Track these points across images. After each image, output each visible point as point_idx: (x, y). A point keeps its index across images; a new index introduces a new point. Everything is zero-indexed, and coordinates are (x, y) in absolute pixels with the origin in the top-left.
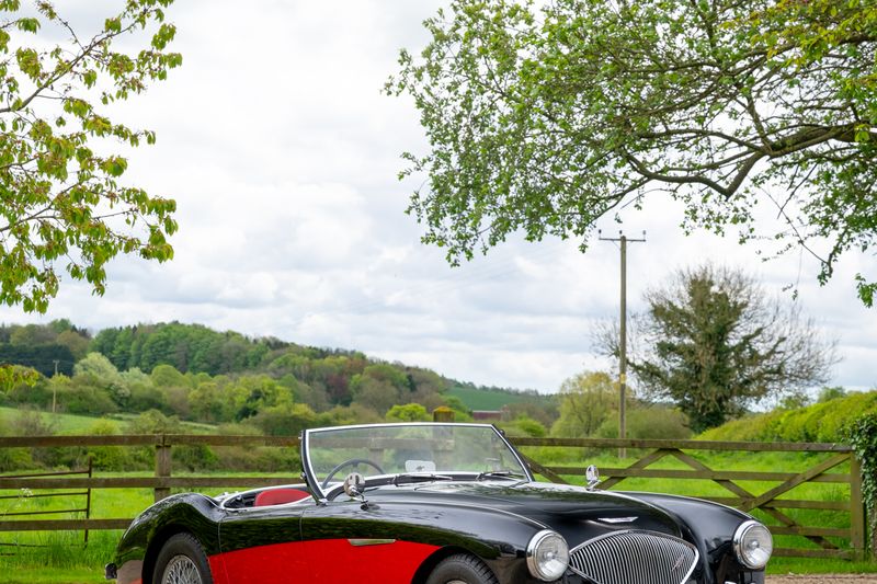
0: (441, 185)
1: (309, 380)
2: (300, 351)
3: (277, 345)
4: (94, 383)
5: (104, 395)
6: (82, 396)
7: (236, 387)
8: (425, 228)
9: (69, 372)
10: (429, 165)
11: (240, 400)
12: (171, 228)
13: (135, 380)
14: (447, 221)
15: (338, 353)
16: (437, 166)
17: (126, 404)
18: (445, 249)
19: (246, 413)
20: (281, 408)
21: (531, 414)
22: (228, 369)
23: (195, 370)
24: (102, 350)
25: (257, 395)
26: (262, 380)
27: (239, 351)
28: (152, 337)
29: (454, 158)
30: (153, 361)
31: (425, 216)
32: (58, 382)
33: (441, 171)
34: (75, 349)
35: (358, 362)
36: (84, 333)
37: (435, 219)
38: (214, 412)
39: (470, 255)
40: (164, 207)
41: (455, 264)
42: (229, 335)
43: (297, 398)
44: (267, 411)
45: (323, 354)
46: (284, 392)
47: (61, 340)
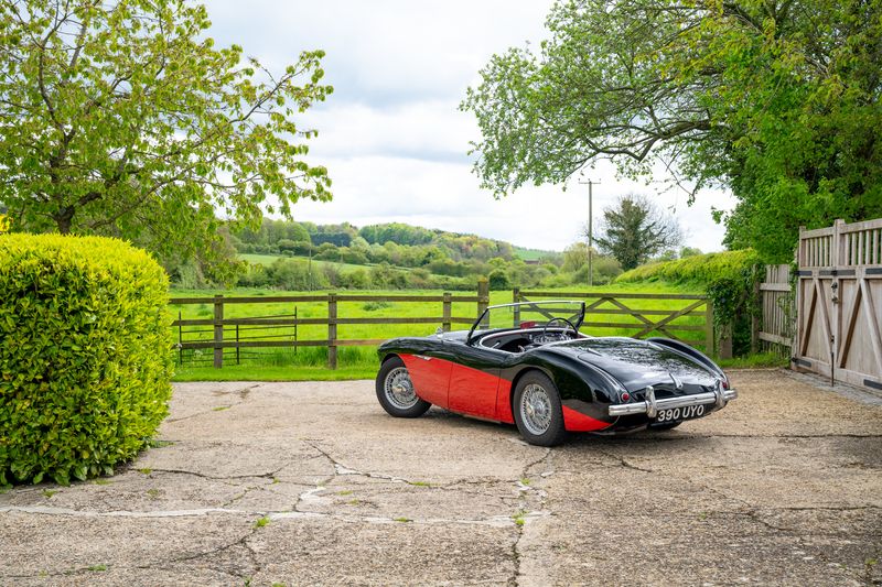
0: (489, 158)
1: (453, 247)
2: (449, 235)
3: (439, 232)
4: (360, 250)
5: (362, 255)
6: (353, 256)
7: (418, 251)
8: (481, 180)
9: (348, 246)
10: (483, 147)
11: (422, 257)
12: (329, 183)
13: (378, 249)
14: (493, 177)
15: (465, 235)
16: (487, 147)
17: (373, 259)
18: (493, 191)
19: (425, 262)
20: (440, 260)
22: (417, 243)
23: (403, 243)
24: (363, 235)
25: (429, 254)
26: (432, 247)
27: (422, 235)
28: (384, 229)
29: (496, 144)
30: (385, 240)
31: (481, 174)
32: (343, 250)
33: (490, 150)
34: (351, 235)
36: (355, 228)
37: (486, 176)
38: (411, 263)
39: (505, 194)
40: (319, 172)
41: (498, 199)
42: (417, 228)
43: (447, 256)
44: (434, 262)
45: (459, 236)
46: (441, 253)
47: (345, 231)
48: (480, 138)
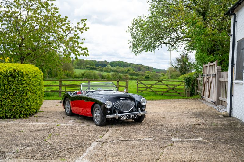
0: (134, 45)
1: (136, 68)
2: (135, 64)
3: (132, 64)
4: (109, 69)
5: (110, 70)
6: (107, 70)
7: (126, 69)
8: (132, 50)
9: (106, 67)
10: (132, 42)
11: (127, 71)
13: (114, 68)
14: (134, 50)
15: (139, 65)
16: (133, 42)
17: (112, 71)
18: (135, 53)
19: (127, 72)
20: (131, 72)
21: (163, 72)
22: (126, 67)
23: (121, 67)
24: (110, 64)
25: (129, 70)
26: (129, 68)
27: (127, 64)
28: (116, 63)
29: (135, 41)
30: (116, 66)
31: (132, 49)
32: (104, 68)
33: (134, 42)
34: (107, 64)
35: (142, 66)
36: (108, 62)
37: (133, 49)
38: (123, 72)
39: (138, 54)
40: (86, 49)
41: (136, 55)
42: (126, 62)
43: (134, 71)
44: (130, 72)
45: (137, 65)
46: (132, 70)
47: (105, 63)
48: (131, 40)
